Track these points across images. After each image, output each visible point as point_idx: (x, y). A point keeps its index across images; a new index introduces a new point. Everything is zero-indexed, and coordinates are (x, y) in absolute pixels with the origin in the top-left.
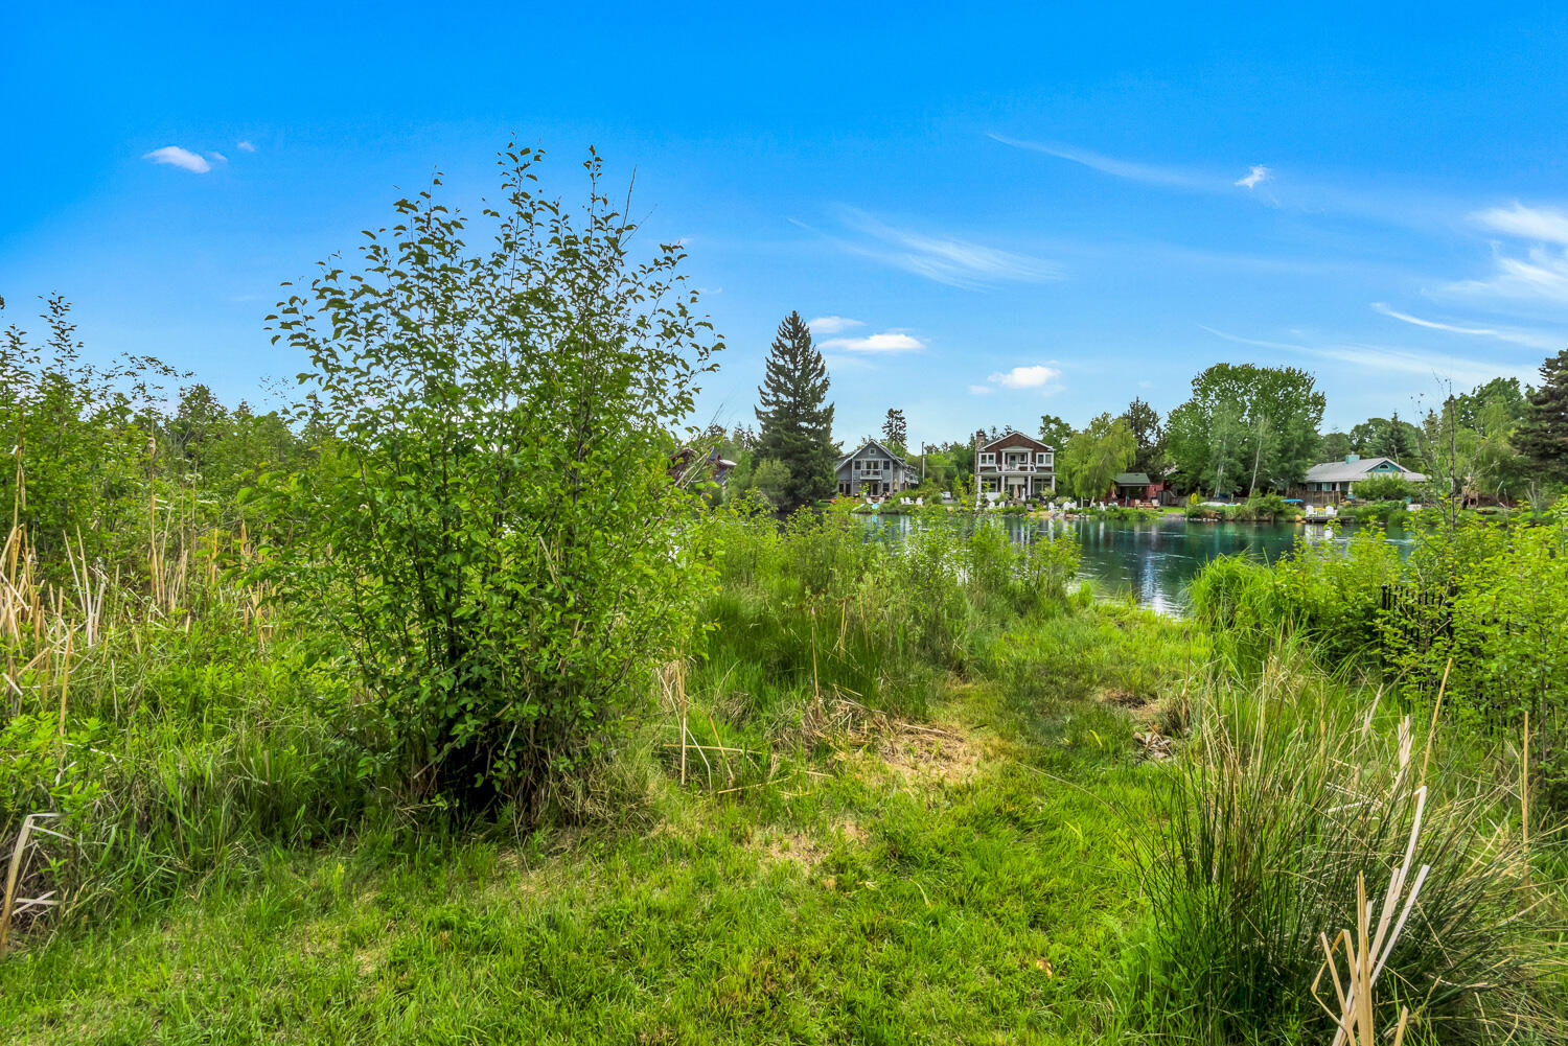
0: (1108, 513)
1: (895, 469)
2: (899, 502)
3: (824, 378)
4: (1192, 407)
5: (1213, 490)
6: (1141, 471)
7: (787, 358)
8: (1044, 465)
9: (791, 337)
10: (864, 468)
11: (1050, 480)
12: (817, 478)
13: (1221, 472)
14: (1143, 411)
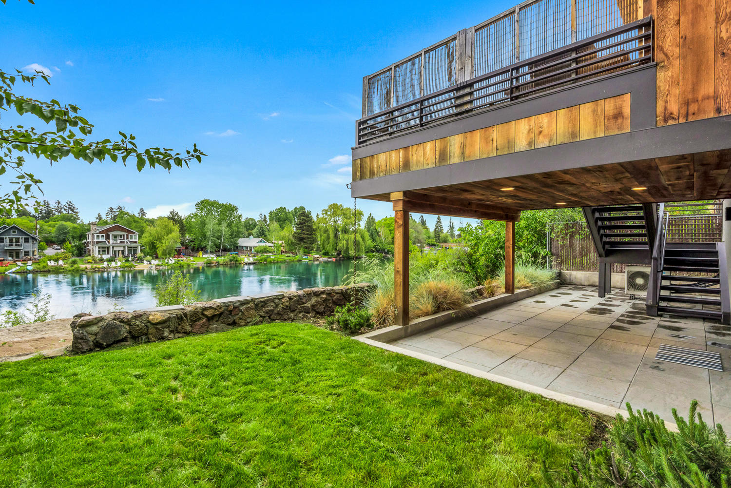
4: (196, 215)
5: (207, 250)
8: (133, 240)
11: (137, 247)
13: (210, 243)
14: (176, 215)
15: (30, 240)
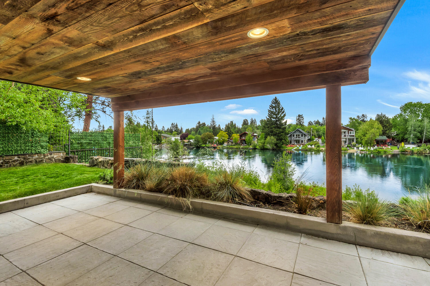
0: (374, 151)
1: (305, 136)
2: (307, 147)
3: (284, 114)
4: (401, 115)
5: (409, 141)
6: (384, 135)
7: (274, 109)
8: (352, 135)
9: (275, 104)
10: (295, 136)
11: (354, 139)
12: (283, 141)
13: (412, 136)
14: (384, 117)
15: (303, 135)
